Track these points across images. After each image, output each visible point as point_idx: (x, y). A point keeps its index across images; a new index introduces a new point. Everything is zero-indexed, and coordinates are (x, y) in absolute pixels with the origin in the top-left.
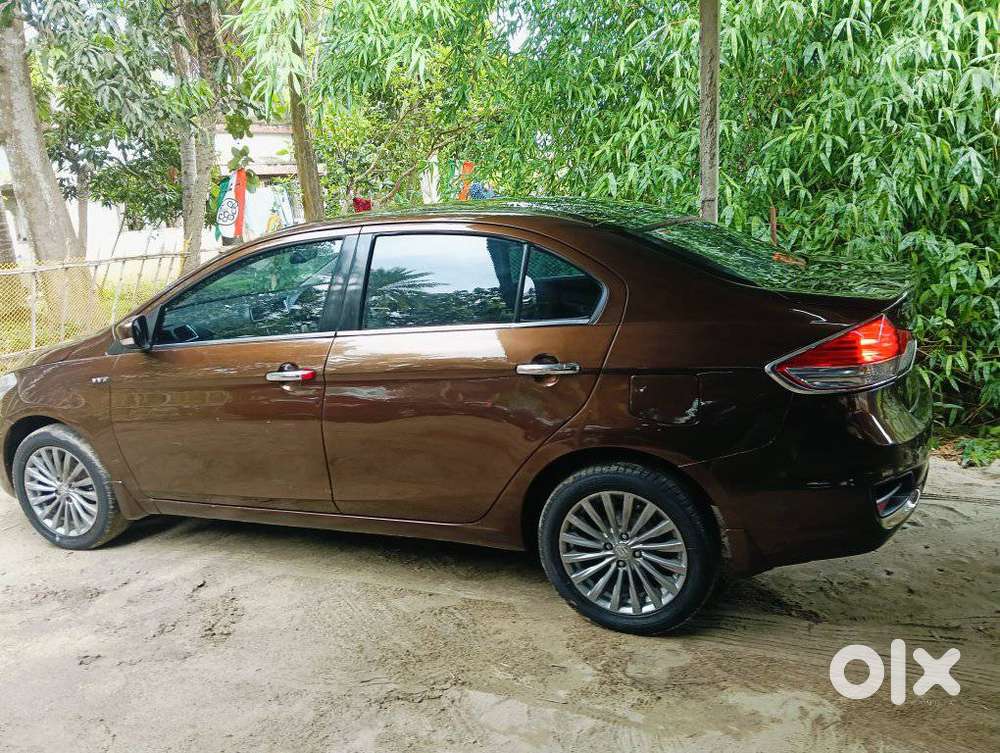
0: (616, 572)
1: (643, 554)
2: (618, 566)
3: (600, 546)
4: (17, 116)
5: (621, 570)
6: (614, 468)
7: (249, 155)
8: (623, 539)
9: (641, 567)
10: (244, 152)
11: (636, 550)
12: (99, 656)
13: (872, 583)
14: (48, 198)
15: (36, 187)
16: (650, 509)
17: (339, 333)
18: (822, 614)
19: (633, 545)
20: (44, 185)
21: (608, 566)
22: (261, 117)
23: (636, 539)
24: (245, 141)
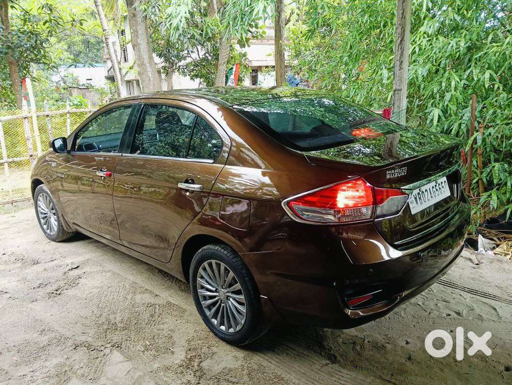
0: (220, 305)
1: (231, 299)
2: (221, 302)
3: (214, 289)
4: (139, 37)
5: (222, 305)
6: (217, 247)
7: (247, 57)
8: (223, 288)
9: (229, 306)
10: (245, 55)
11: (228, 296)
12: (6, 292)
13: (389, 347)
14: (150, 75)
15: (146, 70)
16: (231, 274)
17: (124, 154)
18: (339, 358)
19: (227, 292)
20: (149, 69)
21: (217, 302)
22: (253, 37)
23: (228, 289)
24: (246, 49)
